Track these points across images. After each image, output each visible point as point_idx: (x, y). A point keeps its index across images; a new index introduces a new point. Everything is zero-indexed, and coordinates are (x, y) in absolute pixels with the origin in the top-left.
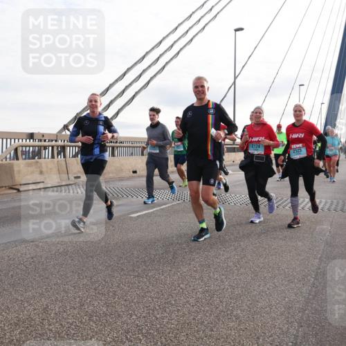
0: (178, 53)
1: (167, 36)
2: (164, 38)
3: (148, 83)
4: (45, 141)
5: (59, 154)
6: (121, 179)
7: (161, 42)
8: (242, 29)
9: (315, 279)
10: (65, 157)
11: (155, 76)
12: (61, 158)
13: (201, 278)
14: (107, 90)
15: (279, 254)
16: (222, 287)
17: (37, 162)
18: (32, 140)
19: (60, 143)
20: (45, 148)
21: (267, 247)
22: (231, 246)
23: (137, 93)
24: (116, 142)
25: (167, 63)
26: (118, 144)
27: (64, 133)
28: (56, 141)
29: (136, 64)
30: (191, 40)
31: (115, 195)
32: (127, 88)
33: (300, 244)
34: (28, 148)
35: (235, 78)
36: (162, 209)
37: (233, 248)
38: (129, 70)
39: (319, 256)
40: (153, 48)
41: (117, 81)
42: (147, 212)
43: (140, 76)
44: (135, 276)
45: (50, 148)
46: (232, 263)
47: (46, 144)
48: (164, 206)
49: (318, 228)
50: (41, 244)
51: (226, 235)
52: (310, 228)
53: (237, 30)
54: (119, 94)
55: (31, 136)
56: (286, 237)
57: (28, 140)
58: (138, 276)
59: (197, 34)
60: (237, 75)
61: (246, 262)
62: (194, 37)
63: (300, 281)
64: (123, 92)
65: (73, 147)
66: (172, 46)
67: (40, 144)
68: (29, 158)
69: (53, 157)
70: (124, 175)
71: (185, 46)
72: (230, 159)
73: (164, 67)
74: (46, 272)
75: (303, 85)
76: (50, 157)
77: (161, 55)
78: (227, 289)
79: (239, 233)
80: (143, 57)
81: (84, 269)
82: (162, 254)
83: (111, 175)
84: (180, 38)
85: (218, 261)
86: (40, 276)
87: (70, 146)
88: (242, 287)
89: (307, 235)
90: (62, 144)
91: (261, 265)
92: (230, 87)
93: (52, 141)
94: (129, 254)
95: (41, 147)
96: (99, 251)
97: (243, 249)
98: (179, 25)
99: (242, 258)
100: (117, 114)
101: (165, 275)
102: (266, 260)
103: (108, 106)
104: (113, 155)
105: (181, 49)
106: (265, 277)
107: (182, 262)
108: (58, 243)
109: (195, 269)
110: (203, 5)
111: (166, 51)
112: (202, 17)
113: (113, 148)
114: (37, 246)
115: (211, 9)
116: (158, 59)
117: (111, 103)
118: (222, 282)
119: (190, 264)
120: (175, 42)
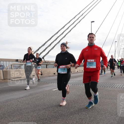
0: (71, 30)
1: (67, 24)
2: (65, 25)
3: (60, 41)
4: (22, 62)
6: (50, 76)
7: (64, 27)
8: (94, 22)
11: (62, 39)
13: (78, 114)
14: (45, 44)
18: (17, 62)
20: (22, 65)
21: (103, 102)
23: (55, 45)
24: (48, 63)
25: (66, 34)
26: (48, 64)
29: (55, 34)
30: (75, 26)
31: (47, 82)
32: (52, 43)
34: (16, 65)
38: (53, 37)
40: (61, 29)
41: (48, 41)
43: (57, 39)
44: (54, 113)
45: (24, 65)
53: (92, 22)
54: (49, 45)
55: (17, 60)
56: (110, 98)
57: (16, 62)
59: (77, 24)
64: (50, 45)
66: (68, 28)
67: (20, 63)
68: (16, 69)
70: (50, 75)
71: (73, 28)
73: (65, 36)
75: (116, 42)
76: (24, 68)
78: (88, 118)
80: (58, 32)
83: (46, 75)
84: (71, 25)
86: (19, 112)
88: (94, 117)
91: (101, 109)
96: (41, 103)
98: (71, 20)
100: (48, 52)
101: (65, 112)
102: (103, 107)
103: (45, 50)
104: (47, 67)
105: (72, 29)
106: (102, 113)
107: (71, 107)
108: (26, 100)
109: (76, 110)
110: (80, 13)
111: (66, 30)
112: (79, 17)
113: (47, 65)
114: (18, 101)
115: (82, 15)
116: (63, 33)
117: (46, 48)
118: (86, 115)
119: (74, 108)
120: (69, 26)
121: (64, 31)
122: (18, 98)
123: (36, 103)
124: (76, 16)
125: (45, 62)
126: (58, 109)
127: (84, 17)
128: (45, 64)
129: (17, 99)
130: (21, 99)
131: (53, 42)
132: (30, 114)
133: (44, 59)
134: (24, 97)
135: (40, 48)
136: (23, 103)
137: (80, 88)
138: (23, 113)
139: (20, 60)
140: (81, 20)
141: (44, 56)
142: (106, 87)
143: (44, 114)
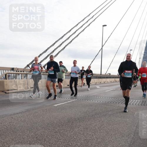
0: (78, 35)
1: (74, 28)
2: (72, 29)
3: (64, 48)
4: (19, 71)
5: (24, 77)
7: (71, 30)
8: (106, 26)
10: (27, 79)
11: (68, 45)
12: (25, 79)
13: (83, 134)
14: (47, 50)
15: (118, 124)
18: (13, 71)
19: (25, 72)
21: (113, 121)
22: (97, 120)
23: (59, 52)
25: (73, 39)
27: (27, 68)
28: (23, 72)
29: (59, 39)
30: (84, 30)
32: (55, 49)
33: (128, 120)
35: (102, 46)
36: (68, 103)
37: (98, 121)
38: (56, 42)
39: (136, 125)
40: (67, 33)
41: (51, 46)
42: (61, 104)
43: (61, 44)
44: (54, 132)
45: (21, 75)
46: (97, 128)
47: (19, 73)
48: (69, 102)
49: (136, 113)
50: (14, 117)
52: (133, 113)
53: (103, 26)
54: (52, 52)
55: (13, 69)
58: (56, 132)
59: (86, 27)
60: (103, 45)
61: (104, 127)
62: (85, 28)
64: (54, 51)
66: (75, 32)
67: (16, 73)
68: (11, 79)
69: (22, 79)
71: (81, 32)
72: (99, 81)
73: (71, 41)
74: (16, 129)
75: (132, 50)
77: (71, 36)
79: (101, 114)
80: (63, 37)
81: (32, 128)
84: (79, 29)
85: (91, 126)
86: (12, 131)
87: (29, 74)
89: (131, 116)
90: (26, 73)
91: (110, 129)
92: (100, 50)
93: (22, 71)
95: (17, 74)
96: (39, 121)
97: (103, 121)
98: (79, 23)
99: (102, 125)
103: (47, 57)
105: (79, 33)
106: (112, 134)
107: (75, 126)
108: (22, 117)
109: (81, 130)
110: (89, 15)
111: (73, 34)
112: (89, 20)
114: (12, 118)
115: (93, 17)
116: (69, 38)
119: (79, 128)
120: (77, 30)
122: (13, 114)
124: (85, 18)
126: (60, 128)
127: (95, 20)
129: (11, 115)
130: (16, 115)
131: (57, 48)
132: (26, 134)
134: (20, 113)
135: (41, 55)
136: (18, 120)
137: (87, 104)
138: (17, 132)
139: (16, 68)
140: (90, 23)
141: (45, 65)
142: (117, 103)
143: (42, 133)
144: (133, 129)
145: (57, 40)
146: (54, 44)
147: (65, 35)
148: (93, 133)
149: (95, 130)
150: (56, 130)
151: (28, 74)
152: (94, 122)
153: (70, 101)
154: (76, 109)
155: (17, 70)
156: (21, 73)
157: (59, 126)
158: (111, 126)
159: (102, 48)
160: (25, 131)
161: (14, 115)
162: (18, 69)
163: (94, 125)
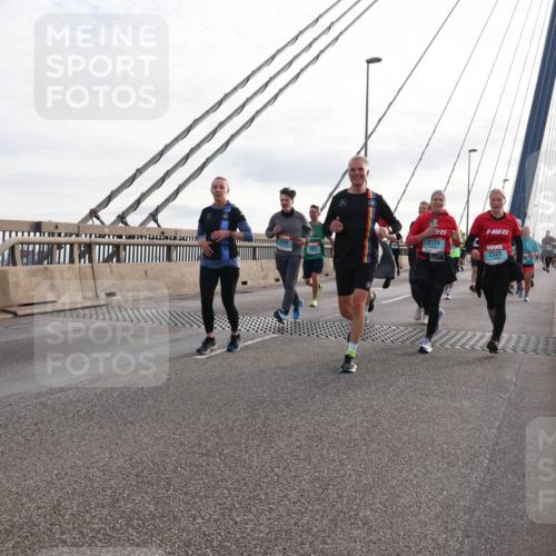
0: (276, 96)
1: (260, 68)
2: (254, 73)
3: (227, 144)
4: (59, 235)
5: (81, 256)
6: (182, 298)
7: (248, 79)
8: (378, 60)
9: (491, 460)
10: (91, 261)
11: (238, 132)
12: (85, 263)
13: (308, 458)
14: (161, 154)
15: (434, 420)
16: (342, 473)
17: (46, 269)
18: (38, 234)
19: (83, 238)
20: (60, 246)
22: (356, 406)
23: (209, 160)
24: (175, 238)
25: (258, 113)
26: (177, 242)
27: (90, 222)
28: (77, 235)
29: (207, 113)
30: (298, 76)
31: (172, 324)
32: (192, 151)
33: (467, 404)
34: (31, 247)
35: (367, 137)
37: (360, 410)
38: (196, 122)
39: (498, 423)
40: (235, 89)
41: (176, 140)
43: (214, 132)
44: (202, 455)
45: (68, 246)
46: (357, 435)
47: (62, 239)
48: (249, 342)
50: (50, 402)
51: (349, 389)
52: (484, 379)
53: (369, 61)
54: (182, 160)
55: (37, 227)
56: (444, 393)
57: (32, 234)
58: (206, 454)
59: (306, 67)
61: (381, 433)
62: (302, 70)
63: (467, 464)
64: (187, 157)
65: (104, 245)
66: (266, 85)
67: (51, 239)
68: (33, 263)
69: (72, 261)
70: (186, 290)
71: (287, 86)
73: (252, 119)
75: (475, 150)
76: (67, 258)
78: (350, 476)
80: (220, 103)
81: (120, 442)
82: (246, 419)
84: (279, 73)
85: (336, 430)
87: (100, 244)
88: (374, 473)
89: (478, 390)
90: (87, 240)
91: (405, 438)
92: (359, 152)
93: (71, 235)
94: (193, 418)
95: (53, 244)
96: (143, 413)
98: (278, 51)
99: (374, 426)
100: (177, 192)
101: (250, 452)
102: (413, 430)
103: (163, 180)
104: (169, 259)
105: (281, 91)
106: (411, 457)
107: (278, 431)
108: (78, 400)
109: (298, 444)
110: (317, 20)
111: (256, 94)
112: (315, 40)
113: (169, 247)
114: (44, 405)
115: (330, 28)
116: (243, 106)
117: (167, 174)
118: (342, 464)
119: (290, 435)
120: (271, 79)
121: (248, 100)
122: (44, 390)
123: (125, 412)
124: (301, 33)
125: (163, 233)
128: (161, 242)
130: (56, 396)
131: (199, 146)
132: (98, 461)
133: (156, 221)
135: (139, 172)
136: (64, 414)
137: (317, 350)
139: (50, 223)
140: (322, 52)
141: (158, 210)
143: (157, 459)
144: (486, 438)
145: (197, 117)
146: (189, 130)
147: (226, 96)
148: (343, 453)
149: (350, 442)
150: (206, 446)
151: (96, 244)
152: (345, 414)
153: (255, 341)
154: (278, 370)
155: (52, 229)
156: (68, 239)
157: (217, 431)
158: (406, 428)
159: (366, 145)
160: (94, 453)
161: (52, 394)
162: (57, 227)
163: (343, 426)
